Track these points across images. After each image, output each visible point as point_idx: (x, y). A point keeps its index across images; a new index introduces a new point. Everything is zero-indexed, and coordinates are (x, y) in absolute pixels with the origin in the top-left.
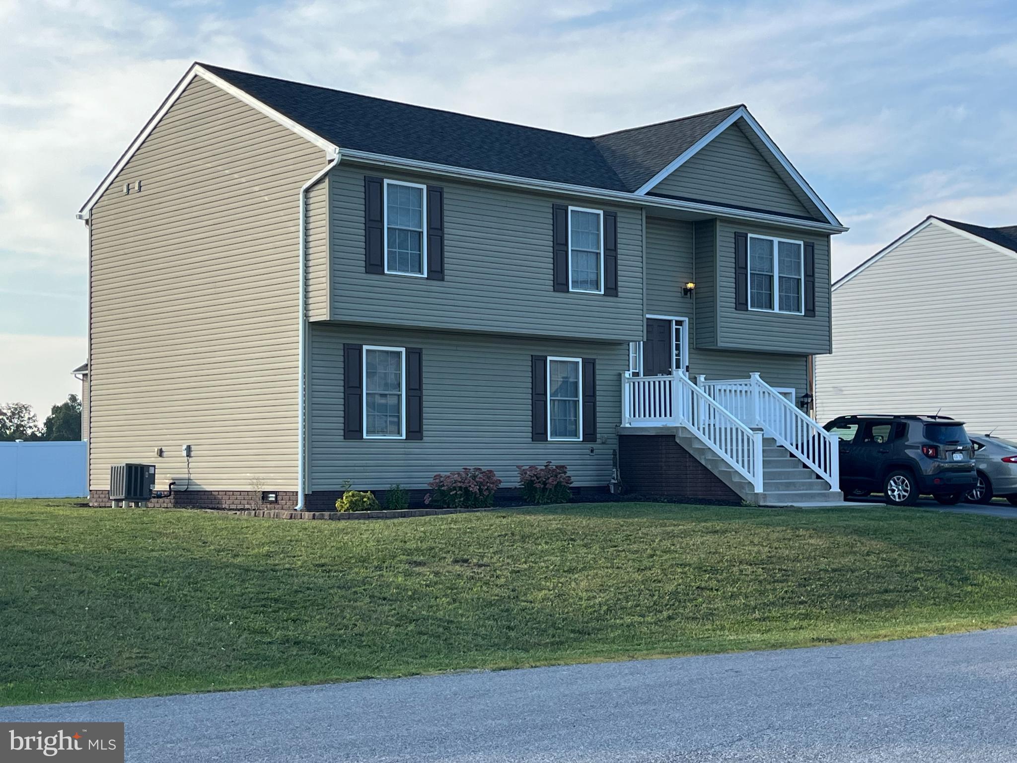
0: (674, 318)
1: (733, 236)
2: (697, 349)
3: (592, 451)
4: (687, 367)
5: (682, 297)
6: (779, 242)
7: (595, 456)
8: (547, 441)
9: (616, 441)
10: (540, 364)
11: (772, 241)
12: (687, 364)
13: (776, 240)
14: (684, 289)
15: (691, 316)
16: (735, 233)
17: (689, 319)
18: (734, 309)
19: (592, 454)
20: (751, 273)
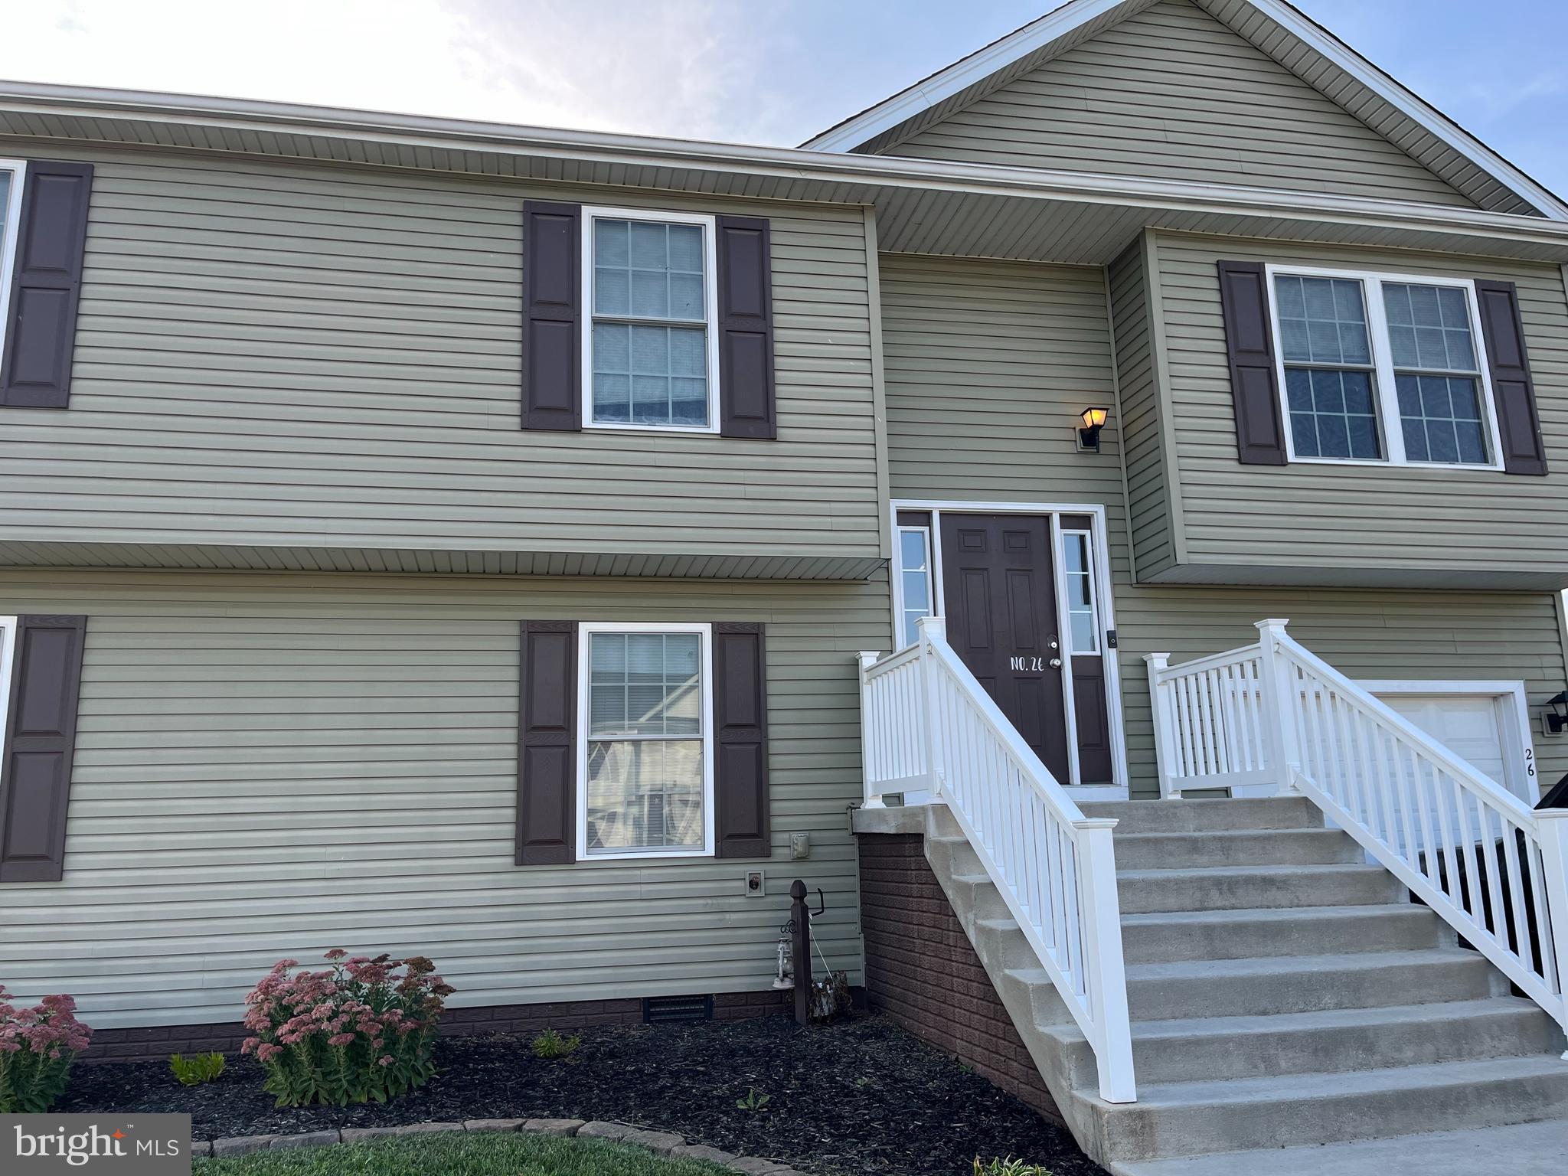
0: (1056, 509)
1: (1214, 272)
2: (1140, 584)
3: (754, 885)
4: (1111, 635)
5: (1079, 453)
6: (1386, 286)
7: (769, 899)
8: (574, 862)
9: (853, 851)
10: (553, 645)
11: (1356, 285)
12: (1111, 627)
13: (1373, 281)
14: (1081, 430)
15: (1115, 500)
16: (1218, 264)
17: (1108, 507)
18: (1235, 463)
19: (755, 893)
20: (1287, 369)
